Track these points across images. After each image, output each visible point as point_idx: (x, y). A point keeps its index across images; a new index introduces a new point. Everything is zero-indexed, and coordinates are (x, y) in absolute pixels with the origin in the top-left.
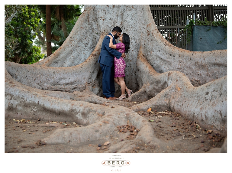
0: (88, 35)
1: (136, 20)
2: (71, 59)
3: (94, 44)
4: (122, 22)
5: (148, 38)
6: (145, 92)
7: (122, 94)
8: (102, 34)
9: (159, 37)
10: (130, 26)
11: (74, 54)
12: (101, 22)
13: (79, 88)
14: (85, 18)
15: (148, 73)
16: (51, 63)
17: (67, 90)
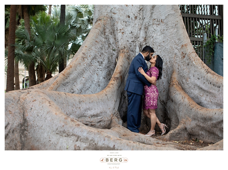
0: (103, 51)
1: (167, 38)
2: (82, 81)
3: (109, 62)
4: (145, 38)
5: (183, 61)
6: (186, 129)
7: (151, 129)
8: (121, 51)
9: (198, 61)
10: (158, 43)
11: (86, 75)
12: (119, 35)
13: (105, 121)
14: (101, 30)
15: (187, 106)
16: (59, 86)
17: (93, 124)
